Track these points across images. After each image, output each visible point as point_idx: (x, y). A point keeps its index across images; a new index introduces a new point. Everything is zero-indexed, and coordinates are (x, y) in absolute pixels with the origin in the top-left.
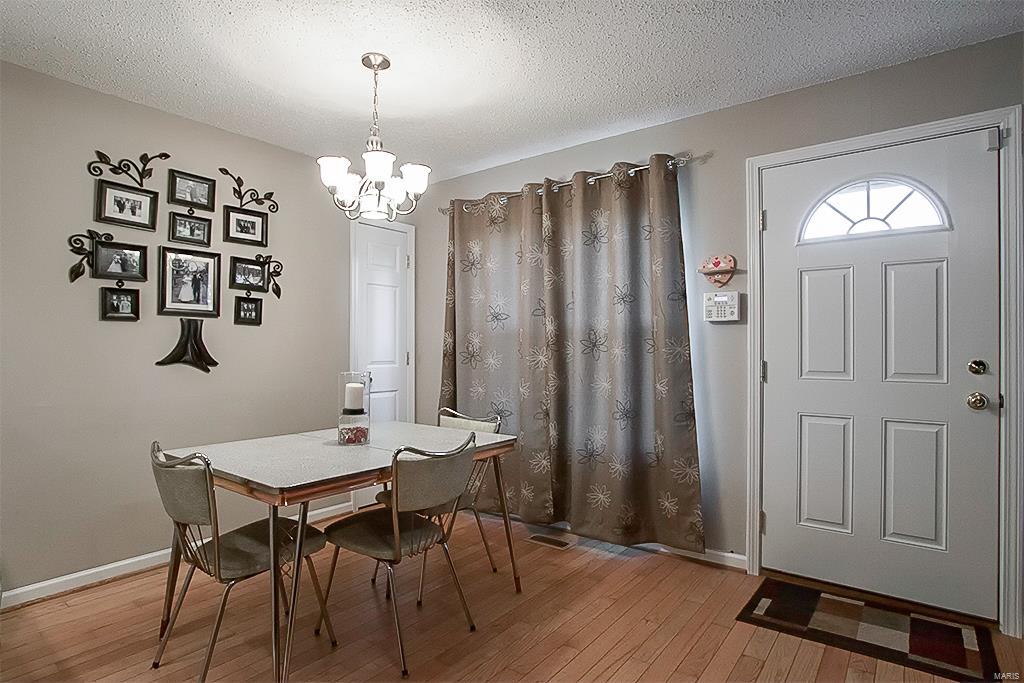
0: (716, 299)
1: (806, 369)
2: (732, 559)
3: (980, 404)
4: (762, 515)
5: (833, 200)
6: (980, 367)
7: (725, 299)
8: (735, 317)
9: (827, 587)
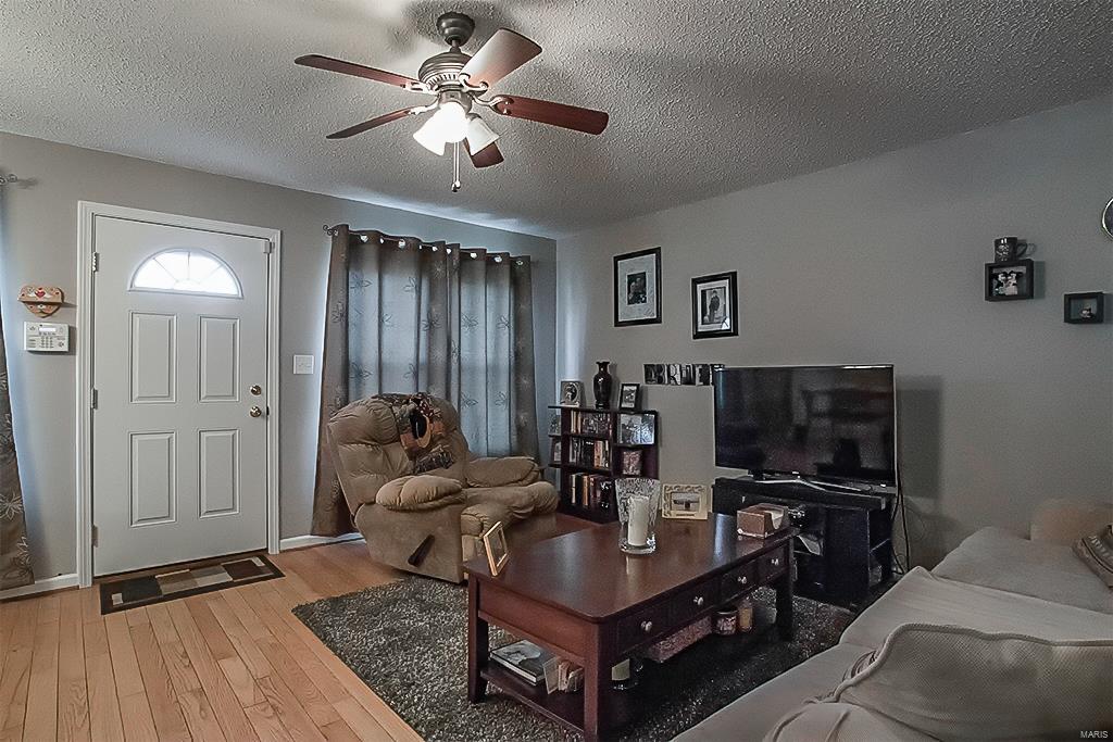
0: (41, 329)
1: (136, 395)
2: (58, 581)
3: (257, 414)
4: (94, 529)
5: (160, 258)
6: (257, 391)
7: (54, 330)
8: (65, 348)
9: (157, 570)
